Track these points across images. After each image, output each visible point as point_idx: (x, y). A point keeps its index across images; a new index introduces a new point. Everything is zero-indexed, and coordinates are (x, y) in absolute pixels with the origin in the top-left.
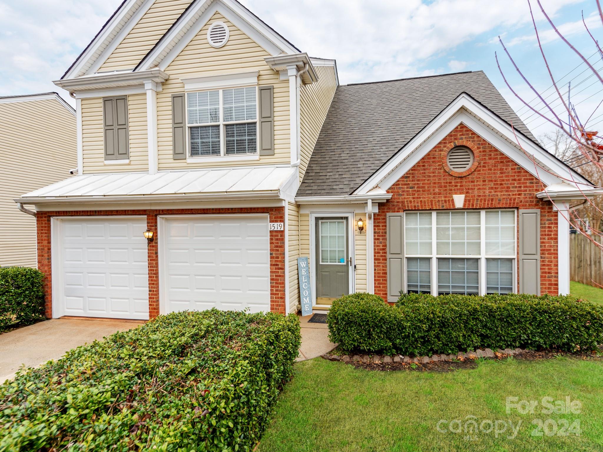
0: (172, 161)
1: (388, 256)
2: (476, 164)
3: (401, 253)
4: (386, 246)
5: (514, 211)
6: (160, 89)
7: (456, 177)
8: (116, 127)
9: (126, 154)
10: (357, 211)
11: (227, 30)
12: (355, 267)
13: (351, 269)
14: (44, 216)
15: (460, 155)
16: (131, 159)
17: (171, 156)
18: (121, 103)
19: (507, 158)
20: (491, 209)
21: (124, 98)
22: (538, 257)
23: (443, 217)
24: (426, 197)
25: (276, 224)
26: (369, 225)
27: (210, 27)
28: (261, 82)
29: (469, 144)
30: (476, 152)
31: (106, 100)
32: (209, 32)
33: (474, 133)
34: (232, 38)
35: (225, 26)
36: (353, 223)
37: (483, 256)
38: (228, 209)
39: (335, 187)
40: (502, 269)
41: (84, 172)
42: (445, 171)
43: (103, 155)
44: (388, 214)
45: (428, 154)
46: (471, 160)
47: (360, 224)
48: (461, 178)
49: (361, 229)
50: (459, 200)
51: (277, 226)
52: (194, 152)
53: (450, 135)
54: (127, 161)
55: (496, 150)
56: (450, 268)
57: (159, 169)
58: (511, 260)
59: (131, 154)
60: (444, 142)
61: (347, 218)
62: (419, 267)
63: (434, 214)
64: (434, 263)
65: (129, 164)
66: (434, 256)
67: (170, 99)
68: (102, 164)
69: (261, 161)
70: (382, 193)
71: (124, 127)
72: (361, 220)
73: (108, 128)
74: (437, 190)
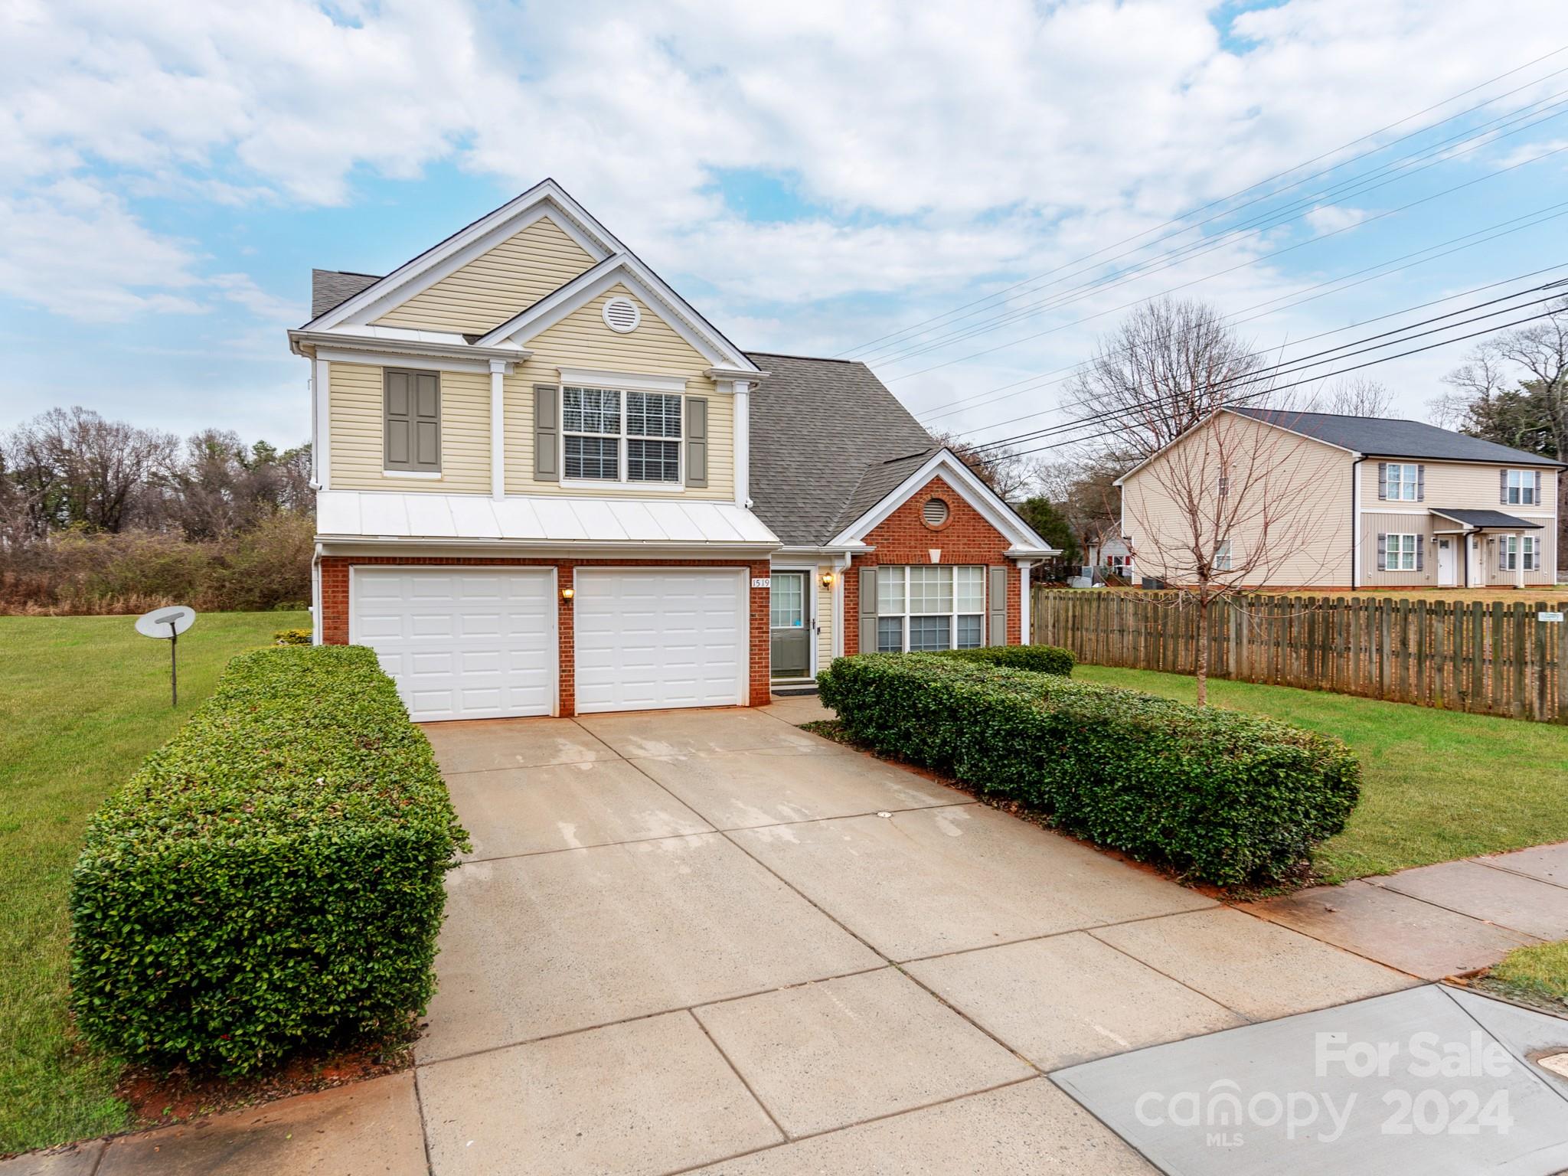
0: (532, 482)
1: (861, 615)
2: (951, 518)
3: (875, 612)
4: (858, 604)
5: (982, 569)
6: (511, 372)
7: (932, 531)
8: (413, 418)
9: (434, 463)
10: (822, 564)
11: (637, 312)
12: (819, 629)
13: (813, 632)
14: (340, 563)
15: (935, 508)
16: (445, 472)
17: (531, 475)
18: (426, 383)
19: (978, 514)
20: (964, 565)
21: (435, 375)
22: (1005, 612)
23: (916, 572)
24: (902, 551)
25: (761, 580)
26: (837, 580)
27: (609, 302)
28: (690, 390)
29: (944, 498)
30: (951, 506)
31: (390, 372)
32: (606, 308)
33: (949, 487)
34: (644, 324)
35: (634, 305)
36: (815, 579)
37: (955, 613)
38: (694, 561)
39: (793, 534)
40: (971, 625)
41: (334, 487)
42: (921, 524)
43: (381, 462)
44: (861, 568)
45: (904, 505)
46: (945, 513)
47: (827, 579)
48: (937, 532)
49: (826, 585)
50: (935, 555)
51: (761, 583)
52: (572, 471)
53: (926, 487)
54: (437, 476)
55: (969, 506)
56: (924, 627)
57: (507, 492)
58: (979, 617)
59: (444, 465)
60: (920, 493)
61: (807, 573)
62: (891, 627)
63: (908, 570)
64: (907, 622)
65: (440, 481)
66: (908, 614)
67: (531, 390)
68: (378, 475)
69: (688, 494)
70: (858, 545)
71: (433, 419)
72: (828, 574)
73: (392, 417)
74: (913, 543)
